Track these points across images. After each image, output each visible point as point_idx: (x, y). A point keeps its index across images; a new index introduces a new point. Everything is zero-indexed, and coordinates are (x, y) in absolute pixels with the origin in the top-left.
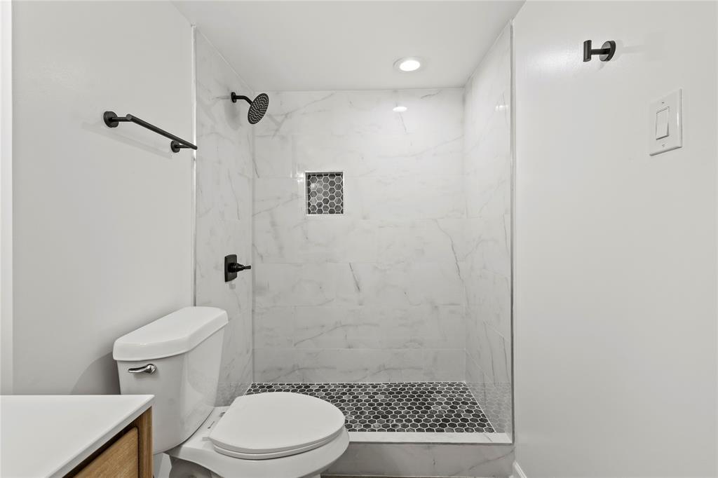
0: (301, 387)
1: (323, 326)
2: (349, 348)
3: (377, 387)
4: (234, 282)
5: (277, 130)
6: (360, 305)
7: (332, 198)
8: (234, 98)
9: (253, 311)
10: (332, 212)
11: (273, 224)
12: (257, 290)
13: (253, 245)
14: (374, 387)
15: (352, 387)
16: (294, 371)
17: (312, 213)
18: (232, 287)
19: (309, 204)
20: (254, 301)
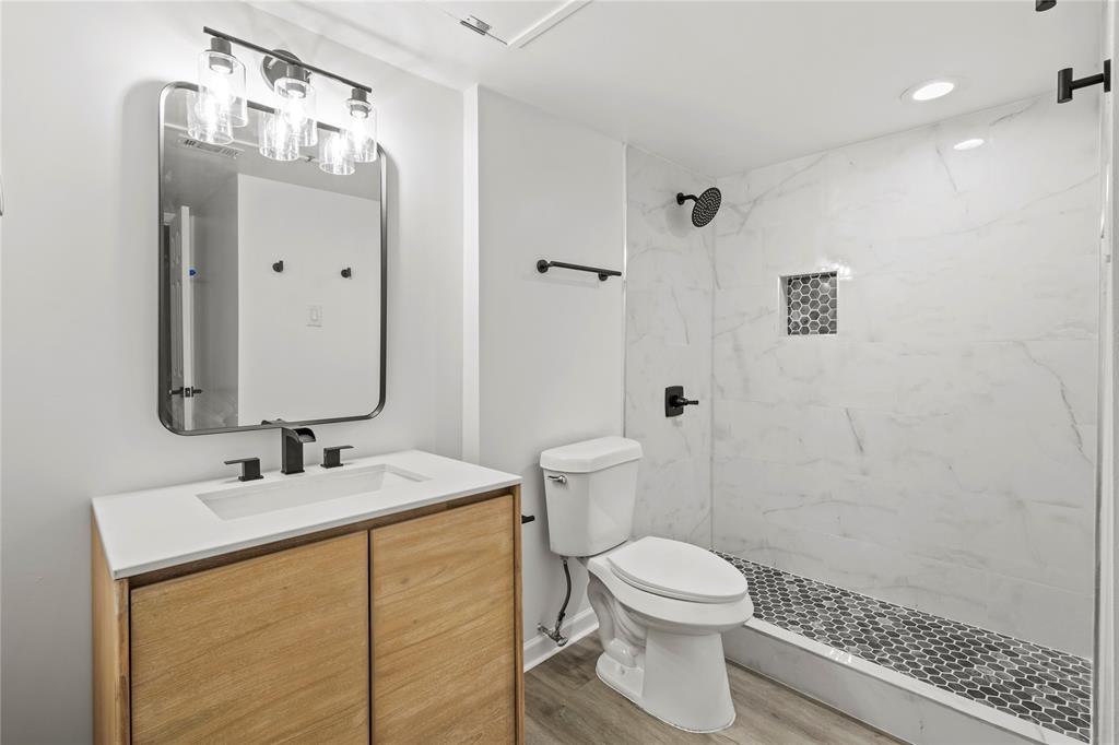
0: (770, 571)
1: (803, 496)
2: (845, 535)
3: (889, 608)
4: (679, 418)
5: (743, 224)
6: (864, 473)
7: (825, 310)
8: (681, 199)
9: (712, 459)
10: (823, 331)
11: (737, 349)
12: (717, 433)
13: (713, 375)
14: (883, 606)
15: (845, 594)
16: (762, 548)
17: (794, 333)
18: (677, 424)
19: (789, 321)
20: (713, 447)
